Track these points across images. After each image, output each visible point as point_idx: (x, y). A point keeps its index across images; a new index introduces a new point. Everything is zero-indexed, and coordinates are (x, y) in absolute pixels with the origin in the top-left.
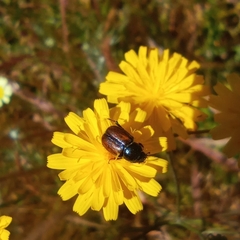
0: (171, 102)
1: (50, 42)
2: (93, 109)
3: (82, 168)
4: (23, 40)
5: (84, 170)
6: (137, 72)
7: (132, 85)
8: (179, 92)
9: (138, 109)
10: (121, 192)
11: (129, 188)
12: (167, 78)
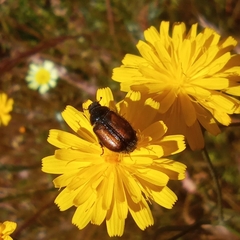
0: (198, 89)
3: (79, 174)
5: (81, 176)
7: (150, 70)
8: (208, 77)
12: (193, 59)
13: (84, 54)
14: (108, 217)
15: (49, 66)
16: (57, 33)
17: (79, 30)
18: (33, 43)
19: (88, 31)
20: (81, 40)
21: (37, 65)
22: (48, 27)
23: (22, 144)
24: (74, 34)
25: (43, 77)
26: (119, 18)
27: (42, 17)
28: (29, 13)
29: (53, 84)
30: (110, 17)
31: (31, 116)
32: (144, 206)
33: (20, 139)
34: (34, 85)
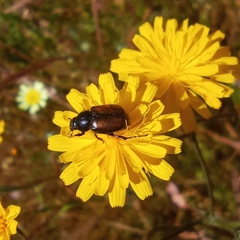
1: (85, 46)
2: (98, 85)
4: (60, 47)
6: (152, 46)
9: (148, 84)
10: (127, 176)
11: (134, 170)
12: (186, 50)
13: (74, 75)
14: (110, 189)
15: (39, 86)
16: (46, 55)
17: (68, 51)
18: (22, 65)
19: (77, 53)
20: (70, 61)
21: (27, 85)
22: (37, 49)
23: (12, 165)
24: (63, 55)
25: (33, 98)
26: (107, 40)
27: (31, 39)
28: (17, 35)
29: (43, 104)
30: (99, 39)
31: (20, 138)
32: (143, 179)
33: (10, 160)
34: (24, 106)
